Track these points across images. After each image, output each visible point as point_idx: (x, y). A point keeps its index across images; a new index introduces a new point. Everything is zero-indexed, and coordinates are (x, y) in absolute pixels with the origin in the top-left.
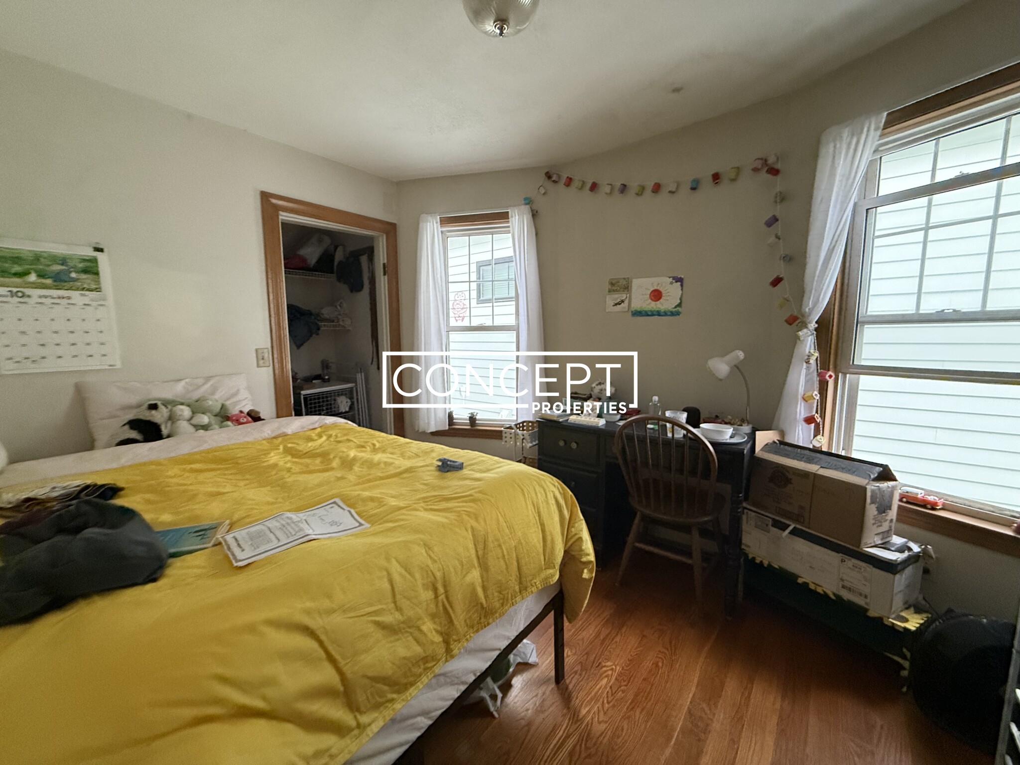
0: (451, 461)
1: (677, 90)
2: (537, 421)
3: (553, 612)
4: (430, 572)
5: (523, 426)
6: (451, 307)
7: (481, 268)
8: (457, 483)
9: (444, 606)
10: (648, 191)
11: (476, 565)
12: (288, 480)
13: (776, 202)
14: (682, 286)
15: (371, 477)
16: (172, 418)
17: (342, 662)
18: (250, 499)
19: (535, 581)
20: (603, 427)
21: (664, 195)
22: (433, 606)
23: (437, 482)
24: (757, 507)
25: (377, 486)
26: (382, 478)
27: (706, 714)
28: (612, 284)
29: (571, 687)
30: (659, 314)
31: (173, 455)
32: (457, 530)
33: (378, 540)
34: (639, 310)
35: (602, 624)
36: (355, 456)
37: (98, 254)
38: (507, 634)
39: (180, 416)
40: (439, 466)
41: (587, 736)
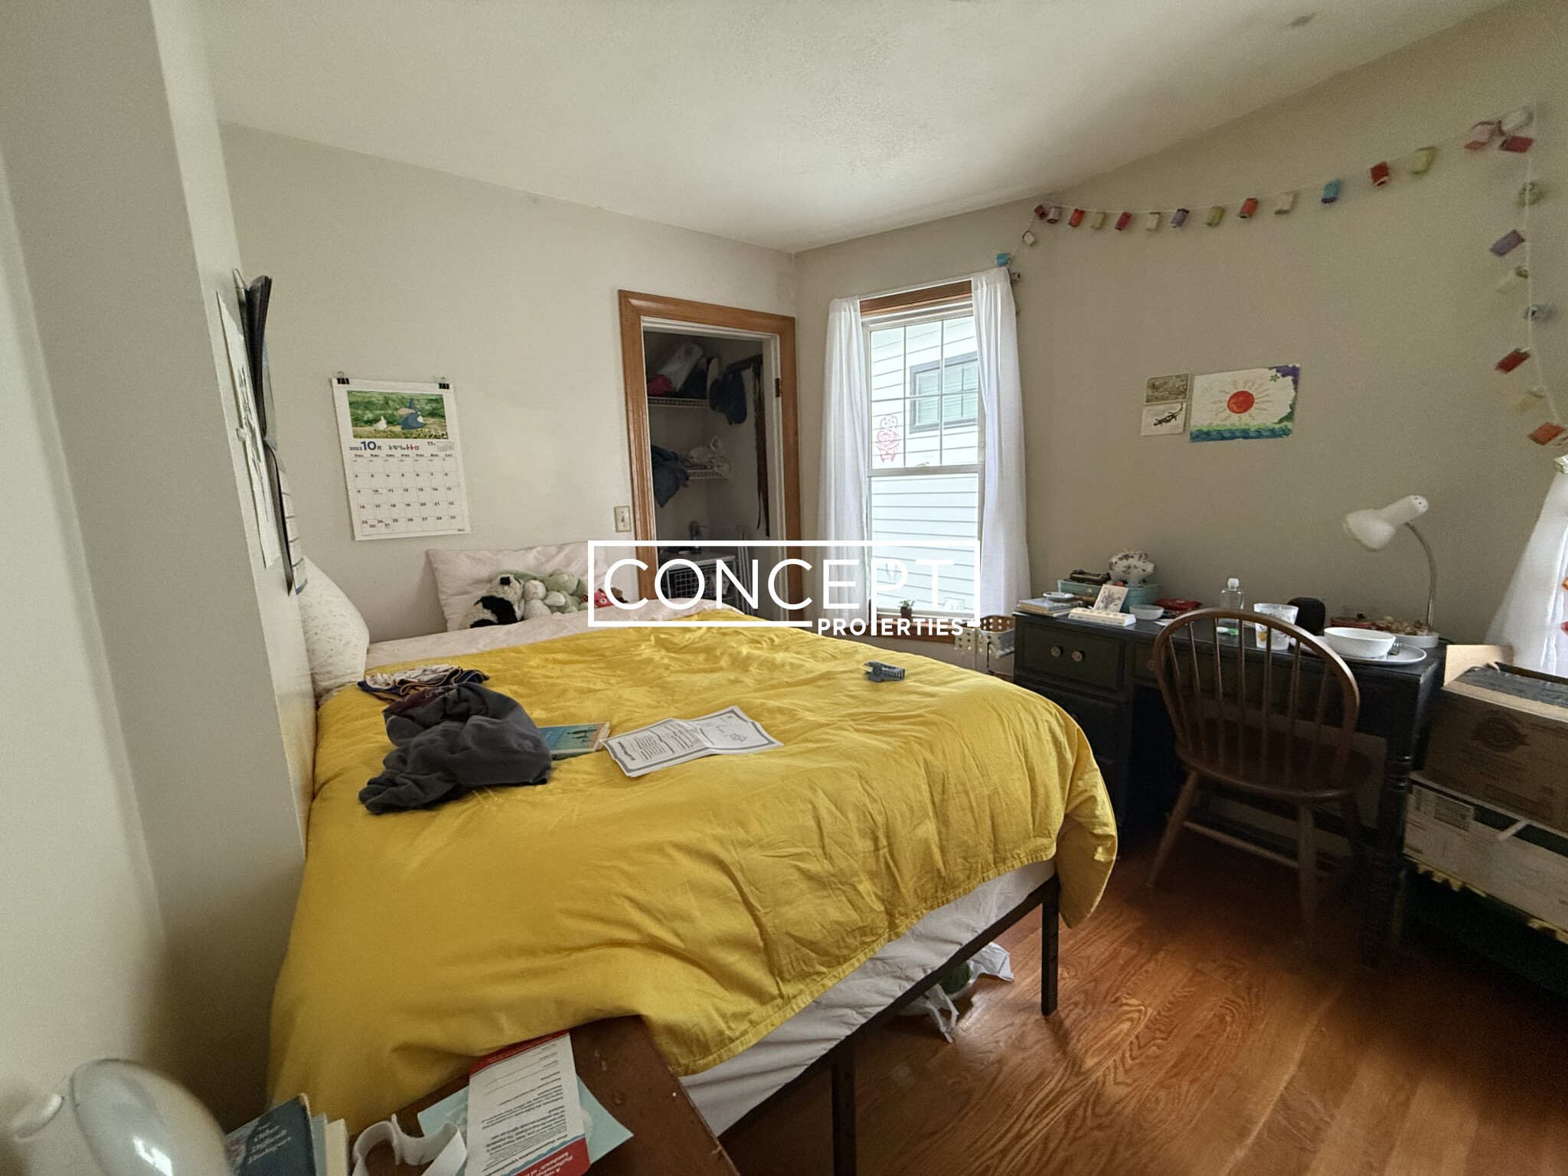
0: (885, 666)
1: (1302, 21)
2: (1014, 615)
3: (1041, 906)
4: (867, 814)
5: (989, 624)
6: (874, 439)
7: (918, 376)
8: (898, 698)
9: (886, 863)
10: (1232, 217)
11: (931, 814)
12: (669, 679)
13: (1522, 204)
14: (1295, 382)
15: (775, 682)
16: (525, 596)
17: (761, 911)
18: (627, 700)
19: (1018, 852)
20: (1131, 628)
21: (1265, 219)
22: (871, 861)
23: (866, 694)
24: (1444, 783)
25: (784, 695)
26: (788, 685)
27: (1316, 1111)
28: (1154, 387)
29: (1067, 1023)
30: (1246, 435)
31: (531, 641)
32: (904, 761)
33: (798, 762)
34: (1205, 430)
35: (1122, 939)
36: (748, 653)
37: (443, 392)
38: (971, 923)
39: (534, 593)
40: (868, 673)
41: (1095, 1097)
